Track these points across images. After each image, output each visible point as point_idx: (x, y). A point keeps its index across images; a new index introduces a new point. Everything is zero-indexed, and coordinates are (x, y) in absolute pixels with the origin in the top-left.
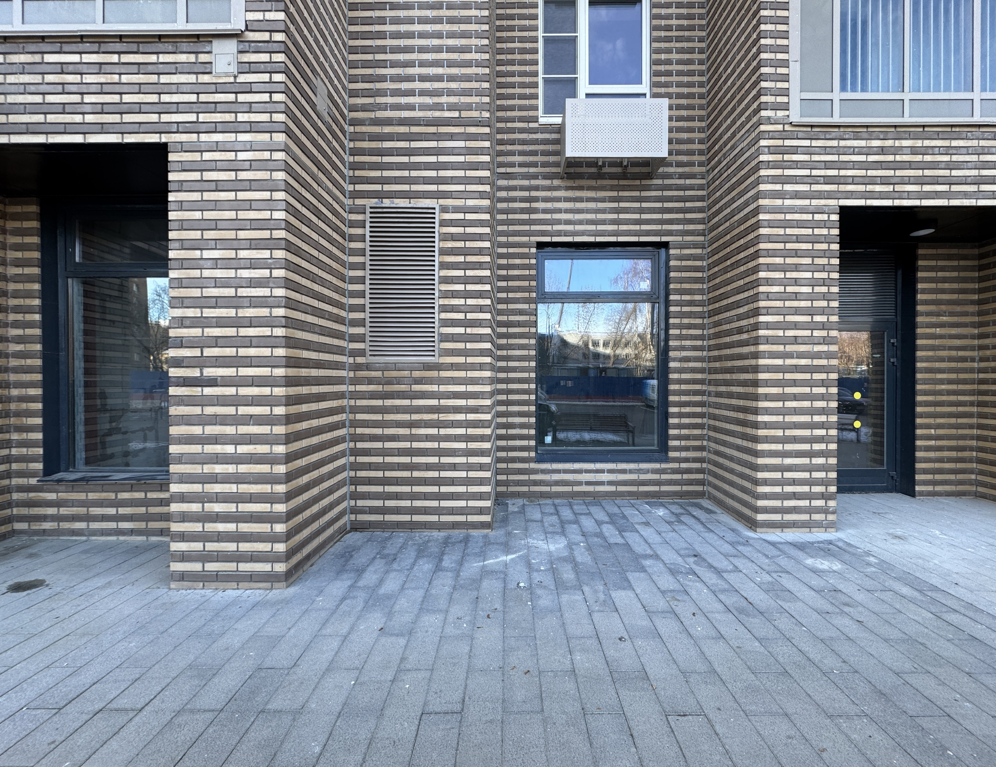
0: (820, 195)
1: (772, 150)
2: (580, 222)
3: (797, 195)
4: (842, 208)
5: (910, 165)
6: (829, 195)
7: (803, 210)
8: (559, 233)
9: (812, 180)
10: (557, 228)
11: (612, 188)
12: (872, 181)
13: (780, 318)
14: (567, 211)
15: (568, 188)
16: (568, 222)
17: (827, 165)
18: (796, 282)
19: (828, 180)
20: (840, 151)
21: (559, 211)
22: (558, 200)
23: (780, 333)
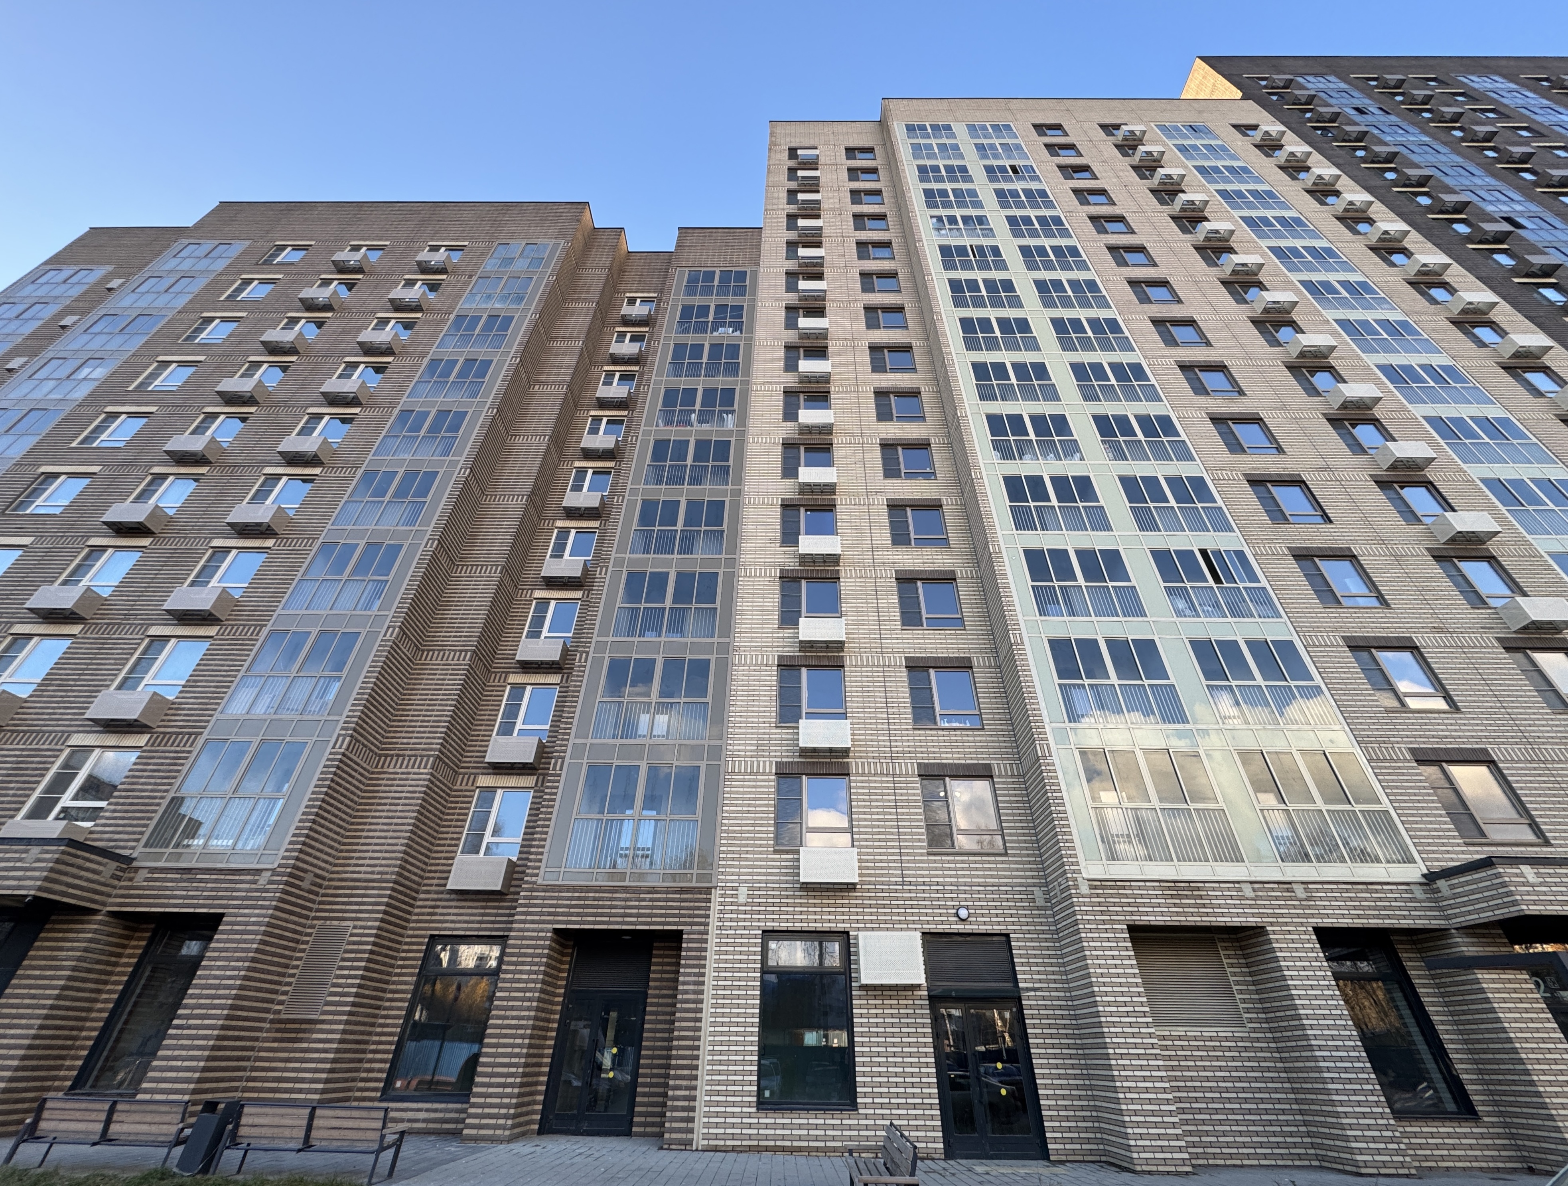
0: (544, 922)
1: (525, 898)
2: (459, 922)
3: (533, 922)
4: (555, 929)
5: (592, 906)
6: (549, 922)
7: (533, 930)
8: (445, 929)
9: (541, 914)
10: (445, 925)
11: (484, 900)
12: (571, 914)
13: (507, 994)
14: (454, 914)
15: (458, 900)
16: (452, 922)
17: (551, 906)
18: (521, 972)
19: (550, 914)
20: (558, 898)
21: (449, 914)
22: (450, 907)
23: (505, 1003)
